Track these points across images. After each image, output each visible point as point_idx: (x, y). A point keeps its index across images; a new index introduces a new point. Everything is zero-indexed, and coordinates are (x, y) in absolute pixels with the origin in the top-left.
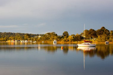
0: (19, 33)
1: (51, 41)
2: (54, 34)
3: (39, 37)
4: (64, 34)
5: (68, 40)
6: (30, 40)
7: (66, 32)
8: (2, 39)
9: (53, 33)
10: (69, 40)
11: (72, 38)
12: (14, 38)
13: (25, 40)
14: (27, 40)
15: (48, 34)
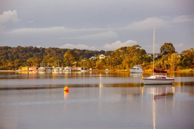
0: (55, 49)
1: (125, 68)
2: (139, 50)
3: (100, 58)
4: (162, 49)
5: (167, 66)
6: (77, 65)
7: (169, 44)
8: (10, 64)
9: (134, 47)
10: (171, 64)
11: (179, 61)
12: (39, 62)
13: (65, 66)
14: (70, 65)
15: (121, 49)
